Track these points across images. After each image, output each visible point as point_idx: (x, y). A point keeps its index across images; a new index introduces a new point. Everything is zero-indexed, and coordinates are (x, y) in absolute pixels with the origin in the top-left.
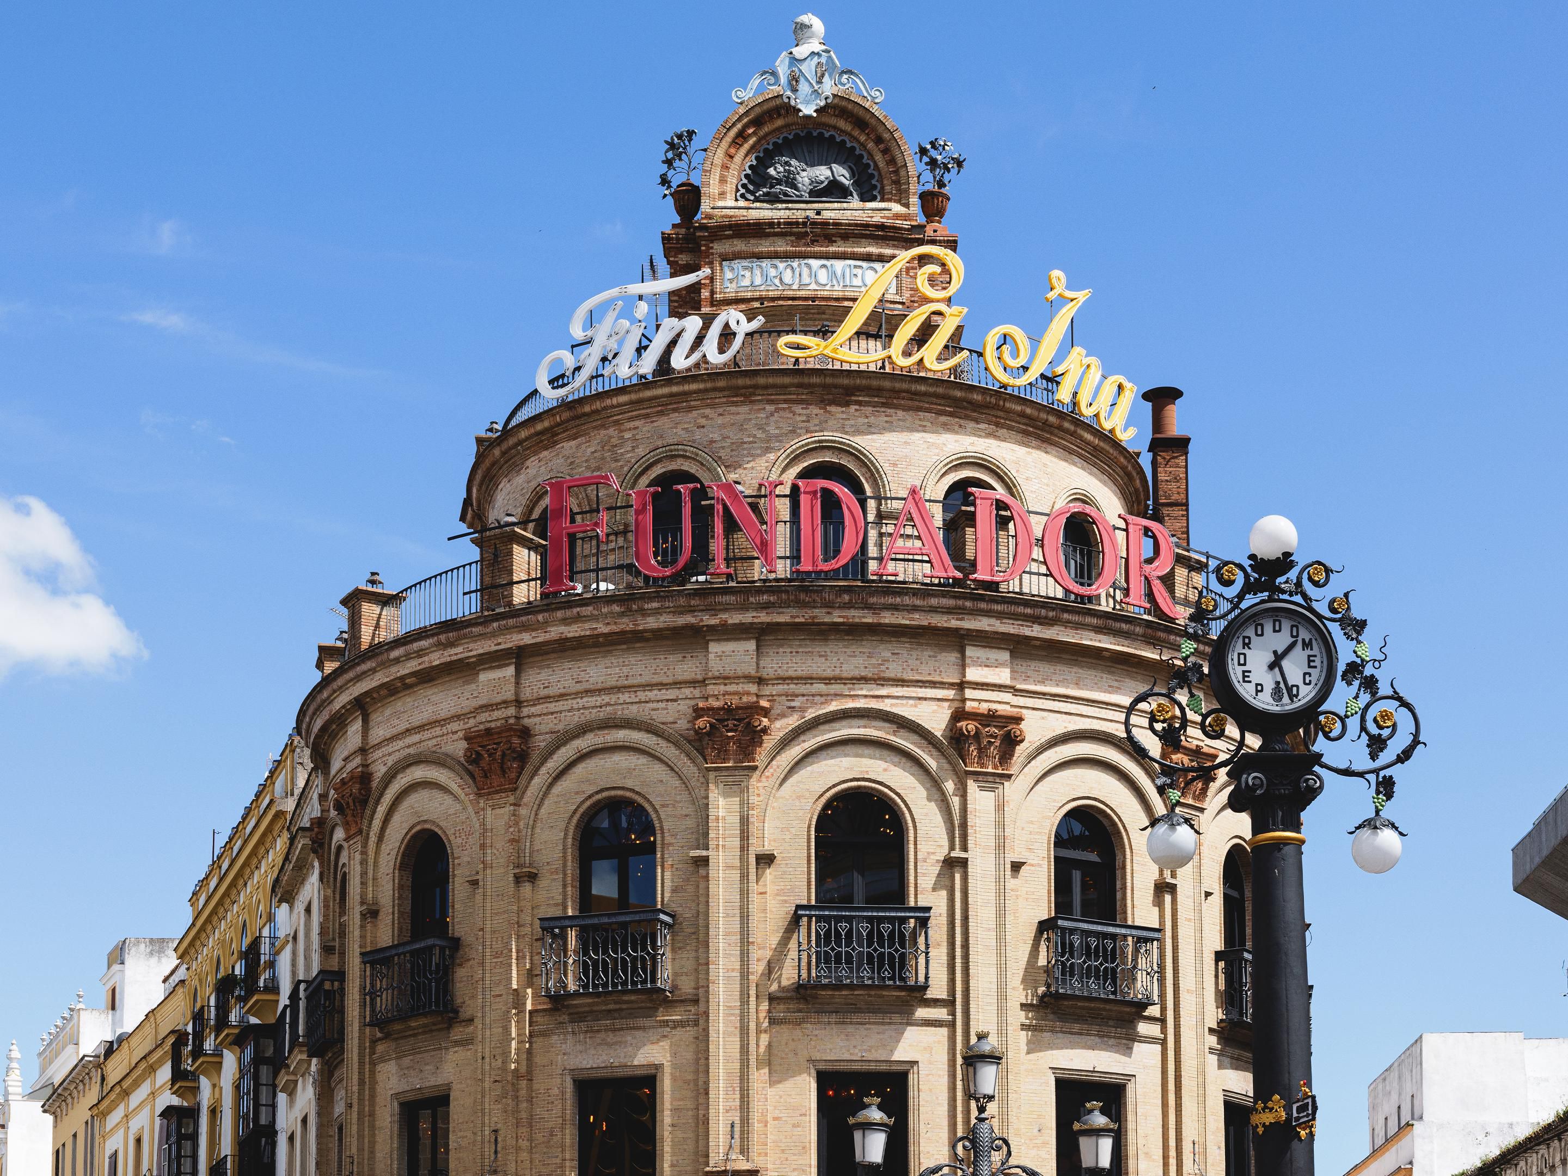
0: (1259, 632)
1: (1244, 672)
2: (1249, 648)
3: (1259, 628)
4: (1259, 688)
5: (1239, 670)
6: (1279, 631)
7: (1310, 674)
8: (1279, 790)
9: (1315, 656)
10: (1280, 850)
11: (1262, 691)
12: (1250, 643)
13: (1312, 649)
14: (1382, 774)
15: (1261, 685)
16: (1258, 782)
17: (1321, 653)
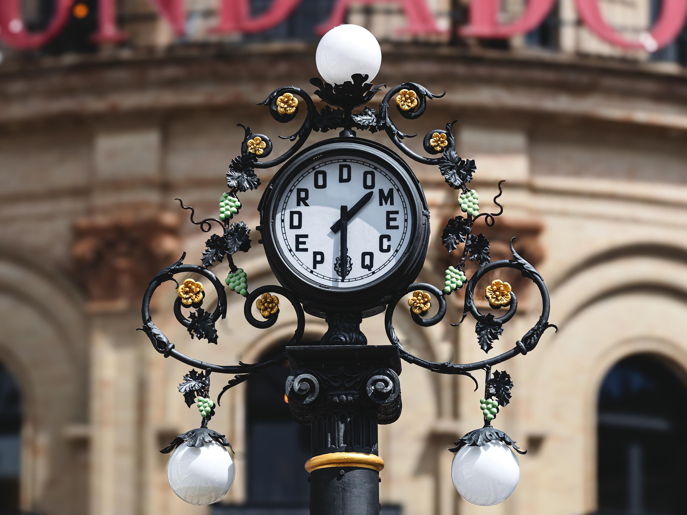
0: (320, 183)
1: (298, 237)
2: (306, 205)
3: (320, 177)
4: (319, 258)
5: (292, 234)
6: (348, 180)
7: (389, 238)
8: (339, 396)
9: (397, 212)
10: (340, 477)
11: (322, 262)
12: (307, 197)
13: (392, 203)
14: (494, 369)
15: (322, 254)
16: (306, 386)
17: (405, 208)
